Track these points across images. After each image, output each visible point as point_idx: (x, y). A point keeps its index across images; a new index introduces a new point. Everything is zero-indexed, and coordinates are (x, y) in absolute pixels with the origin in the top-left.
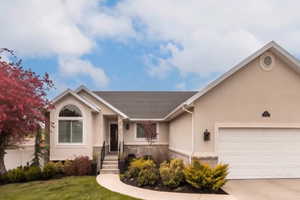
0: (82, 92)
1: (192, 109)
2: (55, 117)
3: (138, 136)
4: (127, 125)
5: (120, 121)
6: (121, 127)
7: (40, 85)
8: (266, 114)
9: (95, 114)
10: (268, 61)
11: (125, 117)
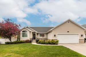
0: (27, 27)
1: (52, 31)
2: (21, 32)
3: (40, 36)
4: (37, 34)
5: (36, 33)
6: (36, 34)
7: (18, 26)
8: (68, 32)
9: (30, 32)
10: (69, 22)
11: (37, 32)
